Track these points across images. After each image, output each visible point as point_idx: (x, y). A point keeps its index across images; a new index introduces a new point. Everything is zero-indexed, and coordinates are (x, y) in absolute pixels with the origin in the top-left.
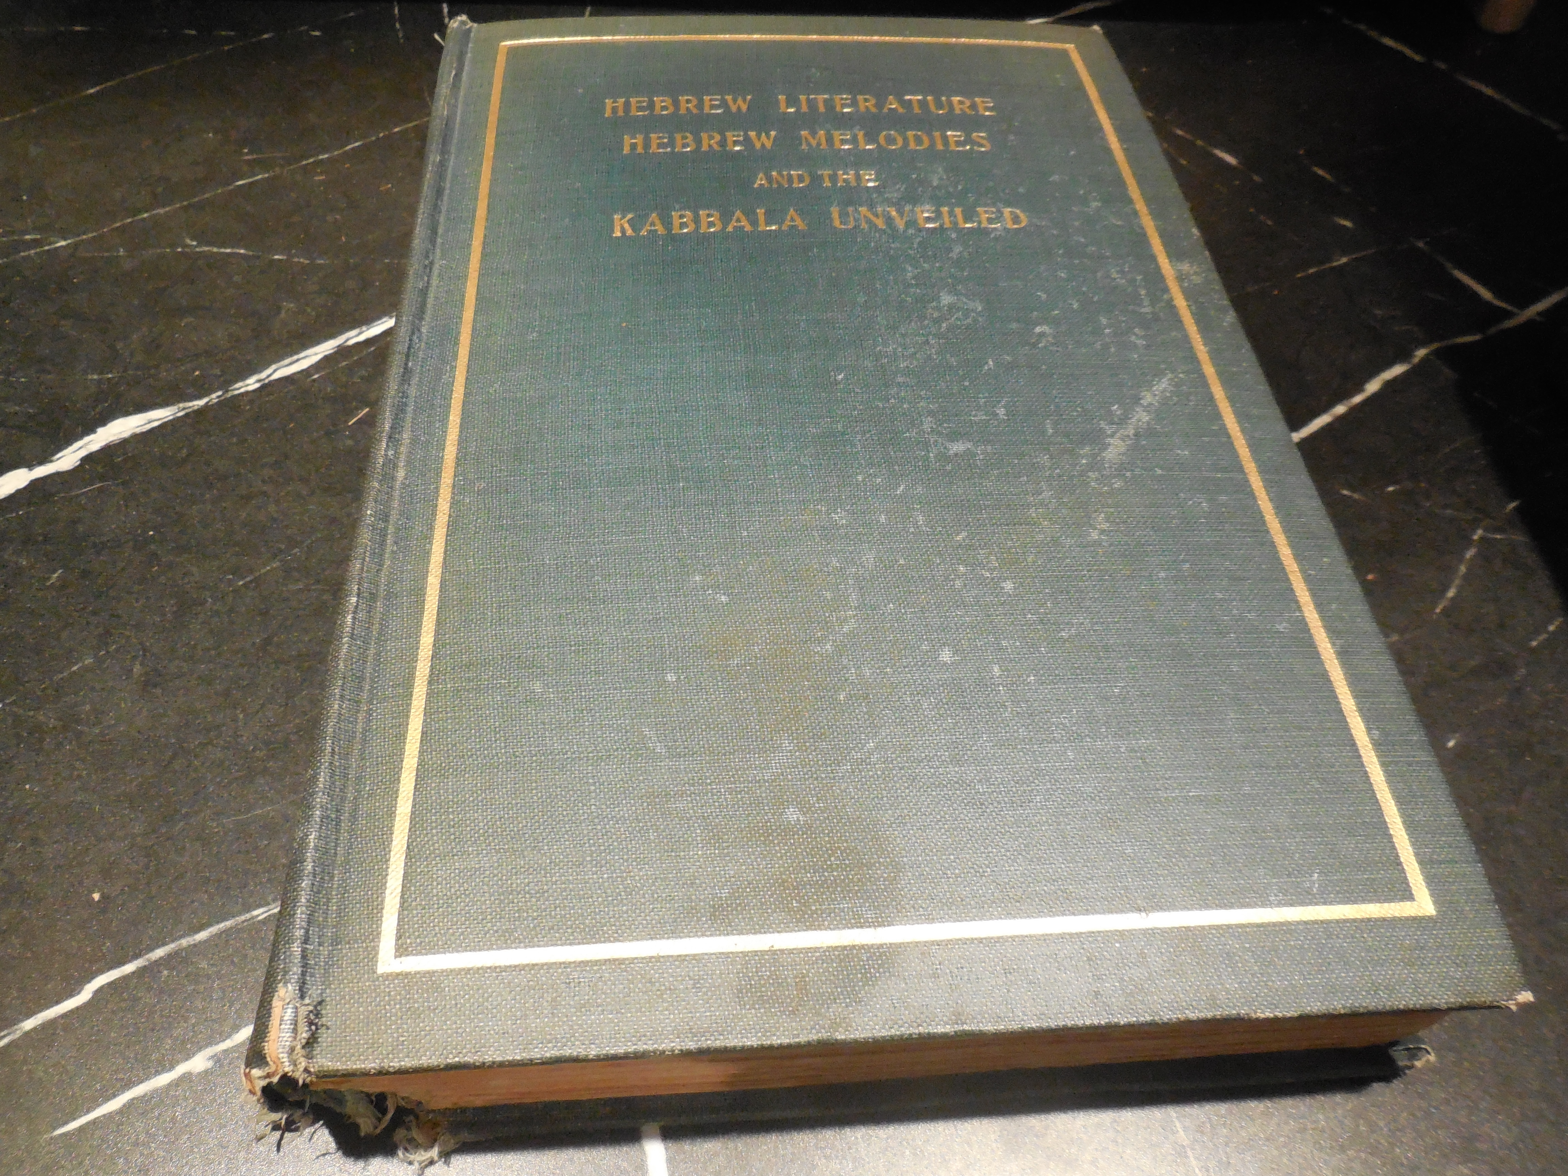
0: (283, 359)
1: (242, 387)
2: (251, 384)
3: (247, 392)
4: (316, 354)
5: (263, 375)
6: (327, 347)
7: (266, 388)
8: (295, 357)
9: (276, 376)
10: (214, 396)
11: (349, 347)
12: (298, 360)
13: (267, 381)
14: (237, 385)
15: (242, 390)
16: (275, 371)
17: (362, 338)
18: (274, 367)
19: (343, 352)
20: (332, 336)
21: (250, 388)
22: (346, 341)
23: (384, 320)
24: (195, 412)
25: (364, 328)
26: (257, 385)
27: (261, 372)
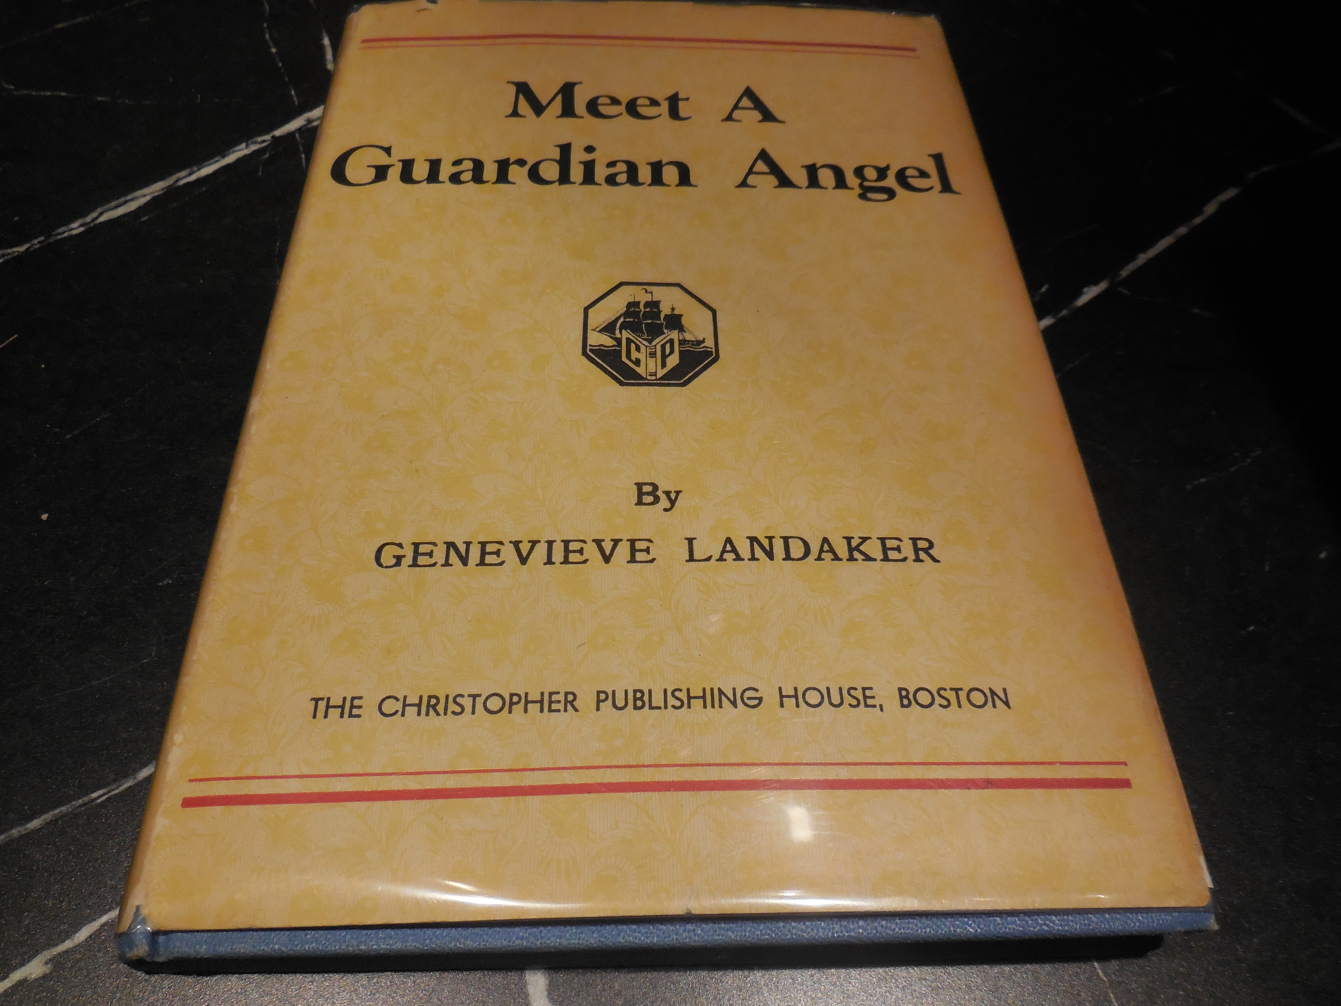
0: (110, 202)
1: (64, 232)
2: (76, 228)
3: (71, 237)
4: (144, 196)
5: (88, 219)
6: (157, 188)
7: (93, 231)
8: (122, 199)
9: (102, 219)
10: (36, 241)
11: (179, 187)
12: (126, 202)
13: (92, 225)
14: (60, 230)
15: (66, 235)
16: (101, 214)
17: (193, 178)
18: (100, 210)
19: (171, 192)
20: (162, 178)
21: (74, 232)
22: (178, 180)
23: (216, 159)
24: (14, 258)
25: (195, 169)
26: (82, 229)
27: (87, 215)
